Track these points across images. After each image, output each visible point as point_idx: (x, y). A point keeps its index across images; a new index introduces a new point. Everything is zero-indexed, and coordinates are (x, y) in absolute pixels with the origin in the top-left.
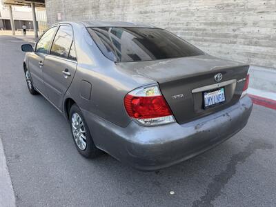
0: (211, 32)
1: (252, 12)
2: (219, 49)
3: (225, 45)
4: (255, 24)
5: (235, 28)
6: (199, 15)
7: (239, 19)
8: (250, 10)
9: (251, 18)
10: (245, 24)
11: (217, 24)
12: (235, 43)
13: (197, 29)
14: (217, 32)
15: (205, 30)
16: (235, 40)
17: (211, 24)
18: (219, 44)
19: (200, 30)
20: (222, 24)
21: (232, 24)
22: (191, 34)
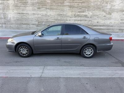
4: (70, 20)
7: (65, 19)
8: (68, 16)
9: (69, 19)
10: (67, 20)
11: (58, 20)
13: (52, 22)
17: (56, 20)
19: (53, 22)
20: (60, 20)
21: (63, 20)
22: (49, 23)
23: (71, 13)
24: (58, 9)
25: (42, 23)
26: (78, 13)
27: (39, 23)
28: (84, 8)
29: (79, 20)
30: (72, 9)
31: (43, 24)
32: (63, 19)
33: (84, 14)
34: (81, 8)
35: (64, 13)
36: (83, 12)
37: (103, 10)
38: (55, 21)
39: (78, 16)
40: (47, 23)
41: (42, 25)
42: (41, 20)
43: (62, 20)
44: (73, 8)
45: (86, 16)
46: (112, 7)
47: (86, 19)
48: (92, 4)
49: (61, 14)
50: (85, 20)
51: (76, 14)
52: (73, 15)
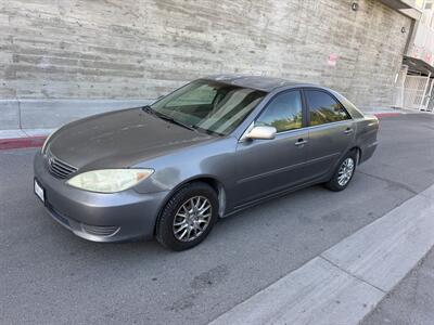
0: (109, 62)
1: (153, 43)
2: (124, 84)
3: (130, 79)
4: (158, 56)
5: (140, 58)
6: (83, 34)
7: (141, 49)
8: (151, 40)
9: (154, 50)
10: (149, 56)
11: (116, 52)
12: (142, 76)
13: (84, 56)
14: (118, 62)
15: (98, 58)
16: (141, 73)
17: (107, 51)
18: (123, 78)
19: (91, 57)
20: (122, 52)
21: (136, 53)
22: (75, 63)
23: (161, 28)
24: (115, 6)
25: (38, 61)
26: (186, 33)
27: (16, 58)
28: (202, 15)
29: (187, 60)
30: (164, 11)
31: (42, 65)
32: (134, 50)
33: (202, 36)
34: (194, 16)
35: (140, 27)
36: (202, 31)
37: (250, 34)
38: (99, 54)
39: (186, 43)
40: (62, 62)
41: (39, 70)
42: (31, 46)
43: (130, 53)
44: (169, 10)
45: (207, 46)
46: (269, 27)
47: (209, 56)
48: (224, 6)
49: (126, 29)
50: (207, 62)
51: (180, 34)
52: (170, 37)
